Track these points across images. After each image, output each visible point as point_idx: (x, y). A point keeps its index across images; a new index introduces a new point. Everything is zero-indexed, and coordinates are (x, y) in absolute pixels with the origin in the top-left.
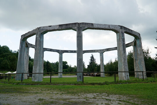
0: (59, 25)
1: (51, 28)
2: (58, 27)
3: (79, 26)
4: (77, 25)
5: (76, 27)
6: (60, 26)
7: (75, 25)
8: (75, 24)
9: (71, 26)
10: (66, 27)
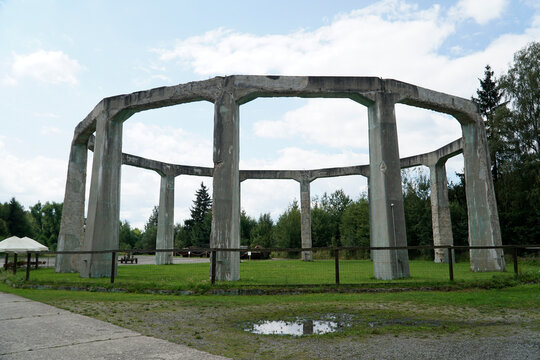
0: (310, 78)
1: (277, 86)
2: (306, 82)
3: (383, 88)
4: (377, 85)
5: (373, 93)
6: (313, 80)
7: (371, 84)
8: (370, 80)
9: (354, 86)
10: (337, 86)
